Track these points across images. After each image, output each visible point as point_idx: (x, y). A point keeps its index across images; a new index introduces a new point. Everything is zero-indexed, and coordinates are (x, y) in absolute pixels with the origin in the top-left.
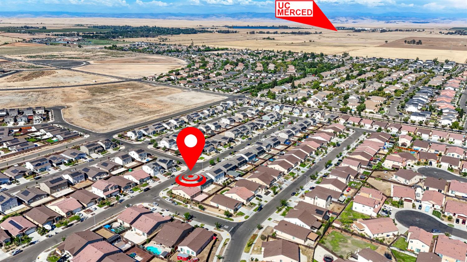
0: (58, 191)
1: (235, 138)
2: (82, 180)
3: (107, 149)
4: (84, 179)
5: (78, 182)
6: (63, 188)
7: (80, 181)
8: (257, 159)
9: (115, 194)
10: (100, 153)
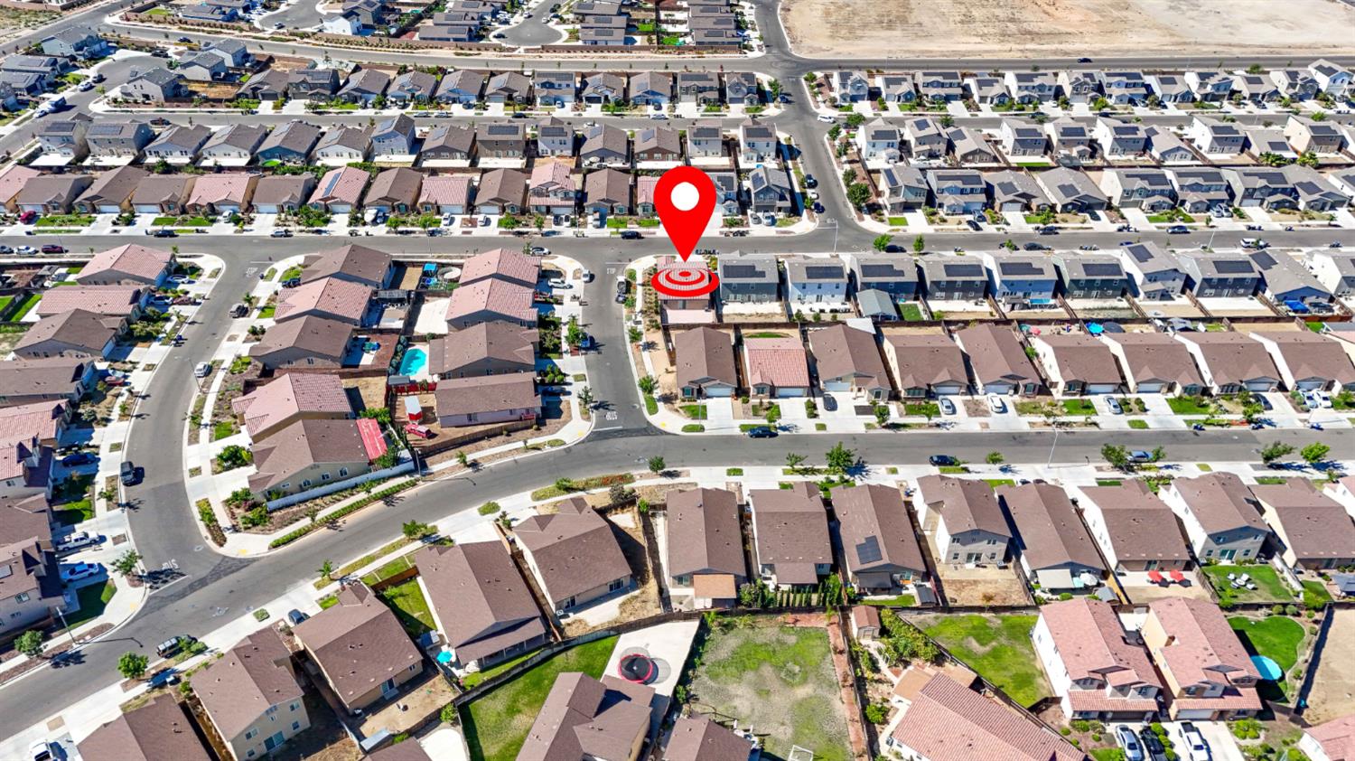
0: (498, 156)
1: (1123, 205)
2: (565, 153)
3: (733, 101)
4: (569, 152)
5: (553, 153)
6: (511, 153)
7: (558, 153)
8: (1052, 302)
9: (556, 211)
10: (704, 106)
